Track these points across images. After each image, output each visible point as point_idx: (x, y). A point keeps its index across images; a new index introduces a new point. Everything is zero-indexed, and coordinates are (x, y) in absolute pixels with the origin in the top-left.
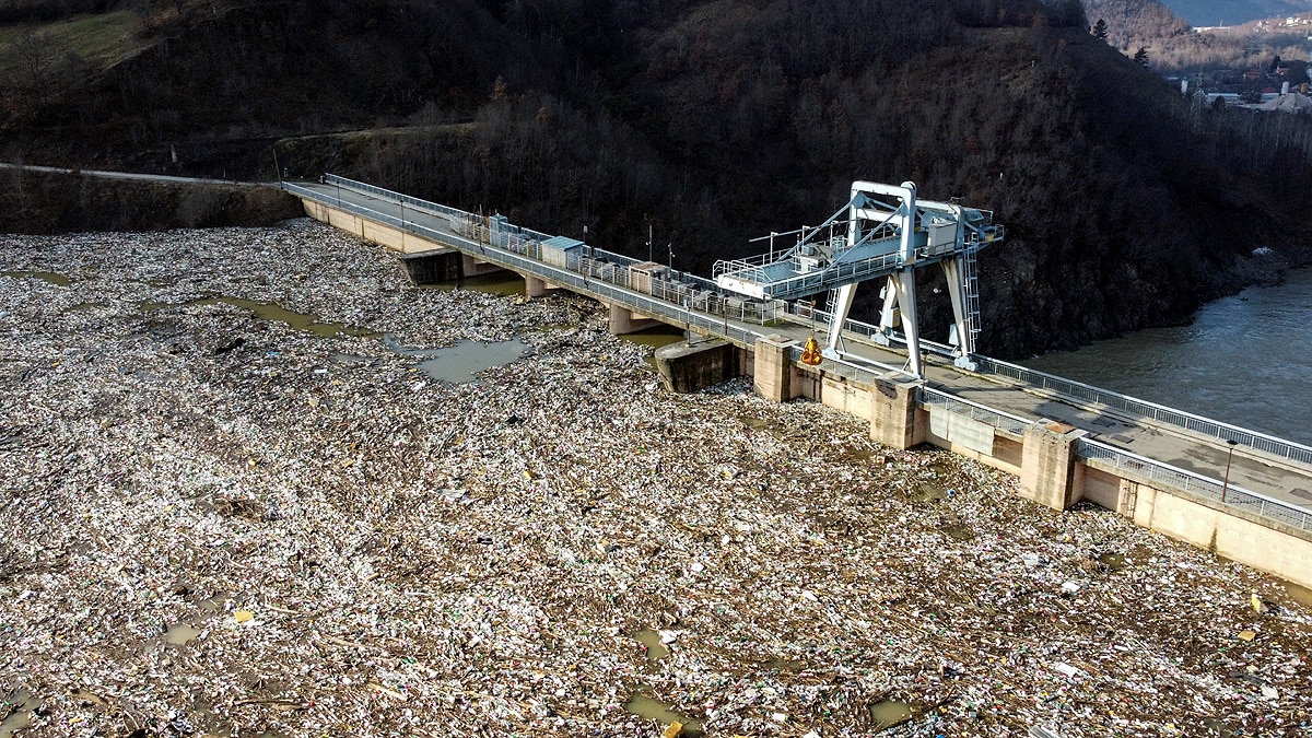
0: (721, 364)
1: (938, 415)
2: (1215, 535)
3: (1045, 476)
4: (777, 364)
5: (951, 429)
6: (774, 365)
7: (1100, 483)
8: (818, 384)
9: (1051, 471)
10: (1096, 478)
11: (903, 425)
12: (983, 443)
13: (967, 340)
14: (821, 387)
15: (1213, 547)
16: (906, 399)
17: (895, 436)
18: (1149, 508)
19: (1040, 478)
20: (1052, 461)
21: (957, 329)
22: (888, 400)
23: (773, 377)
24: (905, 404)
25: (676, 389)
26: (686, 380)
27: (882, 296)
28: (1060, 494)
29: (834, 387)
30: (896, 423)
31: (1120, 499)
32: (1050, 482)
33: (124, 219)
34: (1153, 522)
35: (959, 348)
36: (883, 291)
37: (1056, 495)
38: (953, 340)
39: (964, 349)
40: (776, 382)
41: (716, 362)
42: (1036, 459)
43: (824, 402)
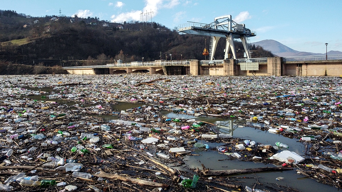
0: (180, 70)
1: (242, 65)
2: (326, 72)
3: (274, 69)
4: (196, 66)
5: (246, 67)
6: (195, 66)
7: (291, 70)
8: (208, 71)
9: (276, 67)
10: (289, 69)
11: (233, 69)
12: (256, 68)
13: (249, 56)
14: (209, 71)
15: (326, 75)
16: (233, 62)
17: (231, 73)
18: (306, 71)
19: (273, 70)
20: (276, 64)
21: (246, 53)
22: (227, 64)
23: (195, 69)
24: (233, 63)
25: (168, 75)
26: (171, 73)
27: (224, 51)
28: (279, 72)
29: (213, 70)
30: (230, 69)
31: (297, 72)
32: (276, 70)
33: (18, 72)
34: (307, 74)
35: (247, 58)
36: (225, 50)
37: (278, 72)
38: (245, 56)
39: (248, 58)
40: (196, 70)
41: (179, 70)
42: (271, 65)
43: (210, 75)
